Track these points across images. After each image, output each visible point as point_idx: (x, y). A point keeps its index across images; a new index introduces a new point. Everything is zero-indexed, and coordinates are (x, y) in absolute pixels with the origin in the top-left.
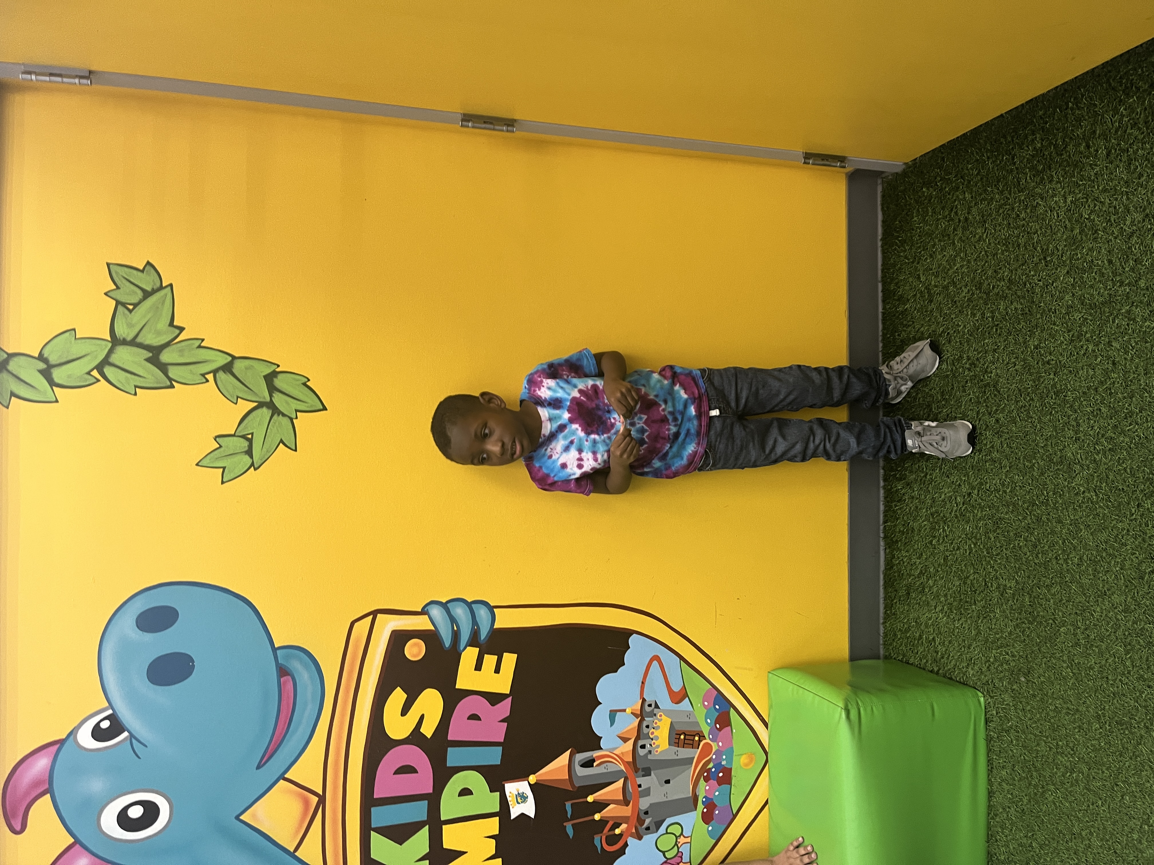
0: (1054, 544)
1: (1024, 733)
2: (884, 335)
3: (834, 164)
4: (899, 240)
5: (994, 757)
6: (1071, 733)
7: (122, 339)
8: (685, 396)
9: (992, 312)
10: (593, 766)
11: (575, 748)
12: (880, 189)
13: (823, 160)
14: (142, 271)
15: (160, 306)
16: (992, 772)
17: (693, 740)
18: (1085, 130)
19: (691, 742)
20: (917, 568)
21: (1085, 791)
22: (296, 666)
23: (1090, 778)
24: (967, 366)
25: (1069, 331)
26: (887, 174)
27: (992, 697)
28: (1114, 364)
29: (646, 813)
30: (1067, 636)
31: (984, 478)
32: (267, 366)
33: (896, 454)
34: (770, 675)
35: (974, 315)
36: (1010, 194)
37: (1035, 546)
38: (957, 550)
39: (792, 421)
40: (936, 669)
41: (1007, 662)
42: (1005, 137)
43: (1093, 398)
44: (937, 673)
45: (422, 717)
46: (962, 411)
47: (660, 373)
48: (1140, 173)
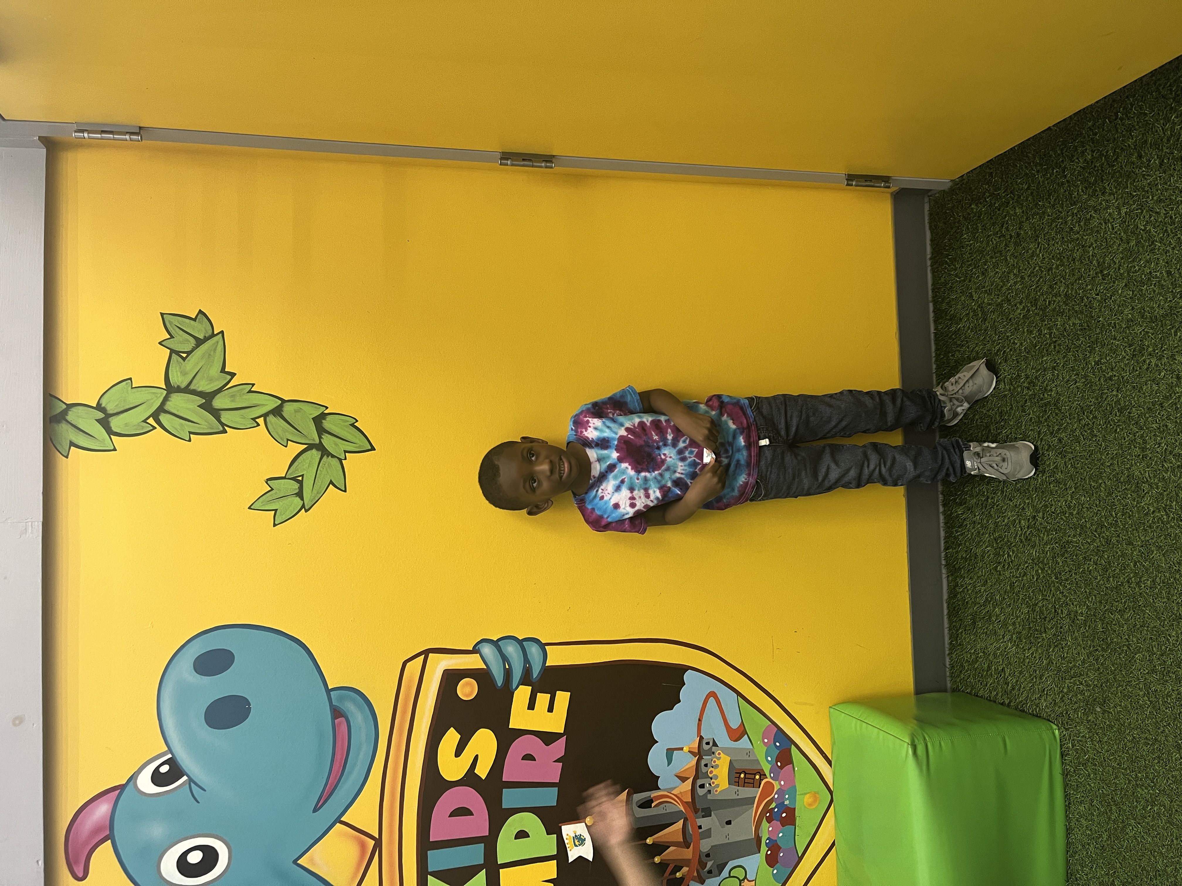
0: (1125, 567)
1: (1102, 765)
2: (937, 356)
3: (878, 185)
4: (949, 259)
5: (1072, 792)
6: (1150, 764)
7: (176, 386)
8: (733, 427)
9: (1049, 329)
10: (651, 807)
11: (632, 788)
12: (927, 207)
13: (866, 181)
14: (195, 320)
15: (211, 353)
16: (1069, 807)
17: (754, 779)
18: (1136, 140)
19: (752, 781)
20: (982, 596)
21: (1168, 825)
22: (350, 707)
24: (1026, 385)
25: (1130, 346)
26: (933, 192)
27: (1066, 730)
29: (708, 855)
30: (1143, 663)
31: (1048, 500)
32: (316, 408)
33: (956, 476)
34: (832, 710)
35: (1030, 332)
36: (1062, 208)
37: (1106, 570)
38: (1024, 576)
39: (845, 447)
40: (1007, 702)
41: (1082, 693)
42: (1054, 150)
43: (1158, 414)
44: (1009, 705)
45: (476, 758)
46: (1022, 431)
47: (707, 404)
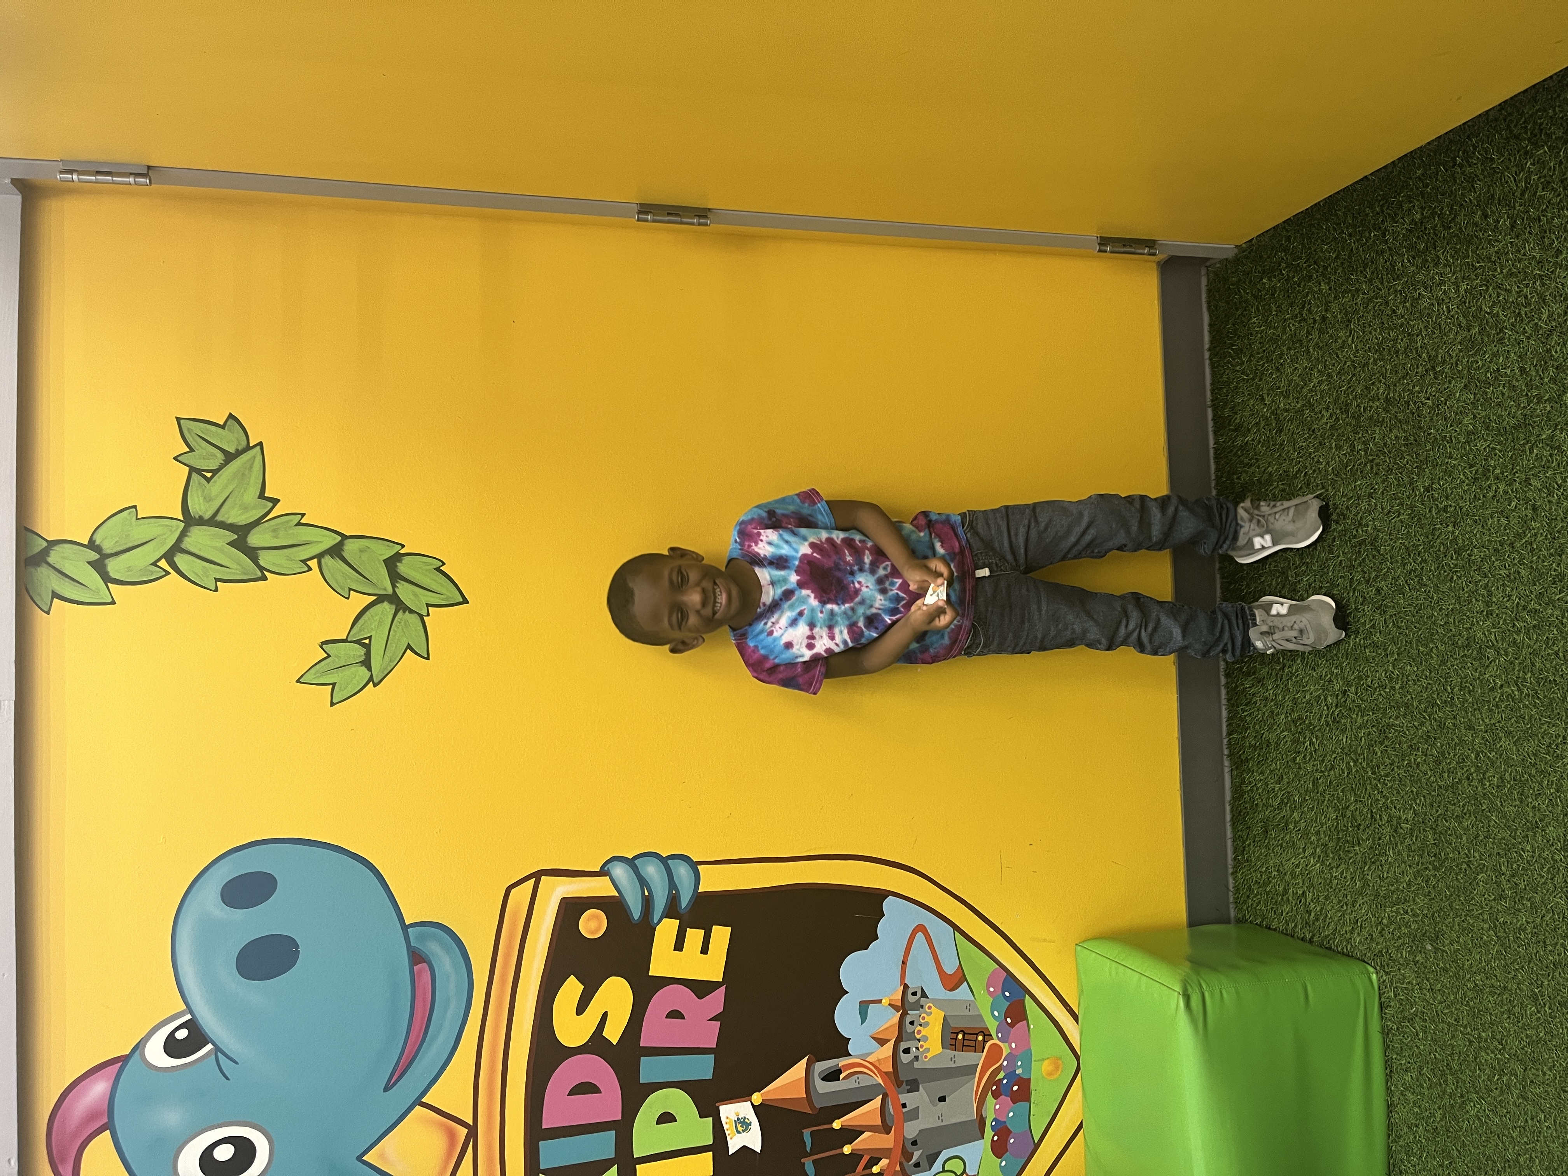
0: (1463, 759)
1: (1434, 1021)
2: (1218, 478)
3: (1141, 251)
4: (1233, 350)
5: (1394, 1057)
6: (1498, 1020)
7: (197, 517)
9: (1364, 443)
10: (839, 1080)
11: (814, 1056)
12: (1204, 281)
13: (1124, 246)
14: (223, 427)
15: (247, 472)
16: (1391, 1077)
17: (976, 1041)
18: (1480, 194)
19: (973, 1043)
20: (1276, 796)
21: (1520, 1100)
22: (435, 949)
23: (1526, 1082)
25: (1471, 466)
26: (1212, 262)
27: (1387, 973)
28: (1534, 509)
29: (914, 1143)
30: (1488, 886)
31: (1363, 669)
32: (388, 546)
34: (1079, 948)
35: (1339, 448)
36: (1382, 284)
37: (1438, 762)
38: (1330, 770)
40: (1308, 936)
41: (1407, 924)
42: (1371, 207)
43: (1508, 557)
44: (1311, 941)
45: (605, 1015)
46: (1329, 578)
47: (913, 523)
48: (1558, 250)
